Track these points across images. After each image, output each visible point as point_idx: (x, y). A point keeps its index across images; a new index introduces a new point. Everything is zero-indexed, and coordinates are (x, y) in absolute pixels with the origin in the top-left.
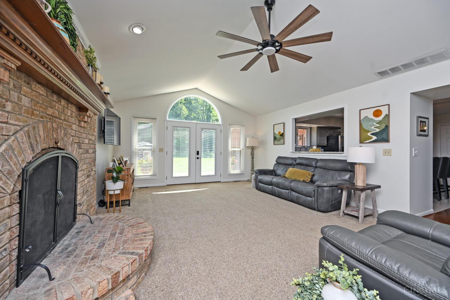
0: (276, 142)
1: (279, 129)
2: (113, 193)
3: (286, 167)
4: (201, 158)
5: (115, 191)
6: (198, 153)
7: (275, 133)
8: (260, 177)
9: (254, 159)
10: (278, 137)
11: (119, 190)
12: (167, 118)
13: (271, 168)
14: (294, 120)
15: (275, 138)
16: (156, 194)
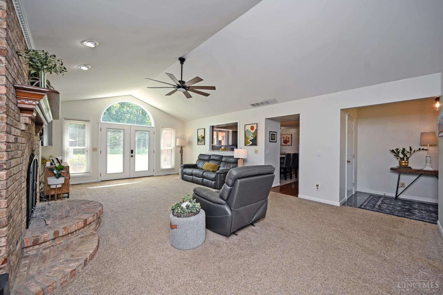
0: (199, 143)
1: (201, 133)
2: (55, 187)
3: (204, 162)
4: (135, 156)
5: (57, 185)
6: (132, 152)
7: (199, 136)
8: (185, 170)
9: (183, 156)
10: (201, 139)
11: (61, 185)
12: (100, 121)
13: (194, 163)
14: (212, 127)
15: (198, 140)
16: (92, 188)
